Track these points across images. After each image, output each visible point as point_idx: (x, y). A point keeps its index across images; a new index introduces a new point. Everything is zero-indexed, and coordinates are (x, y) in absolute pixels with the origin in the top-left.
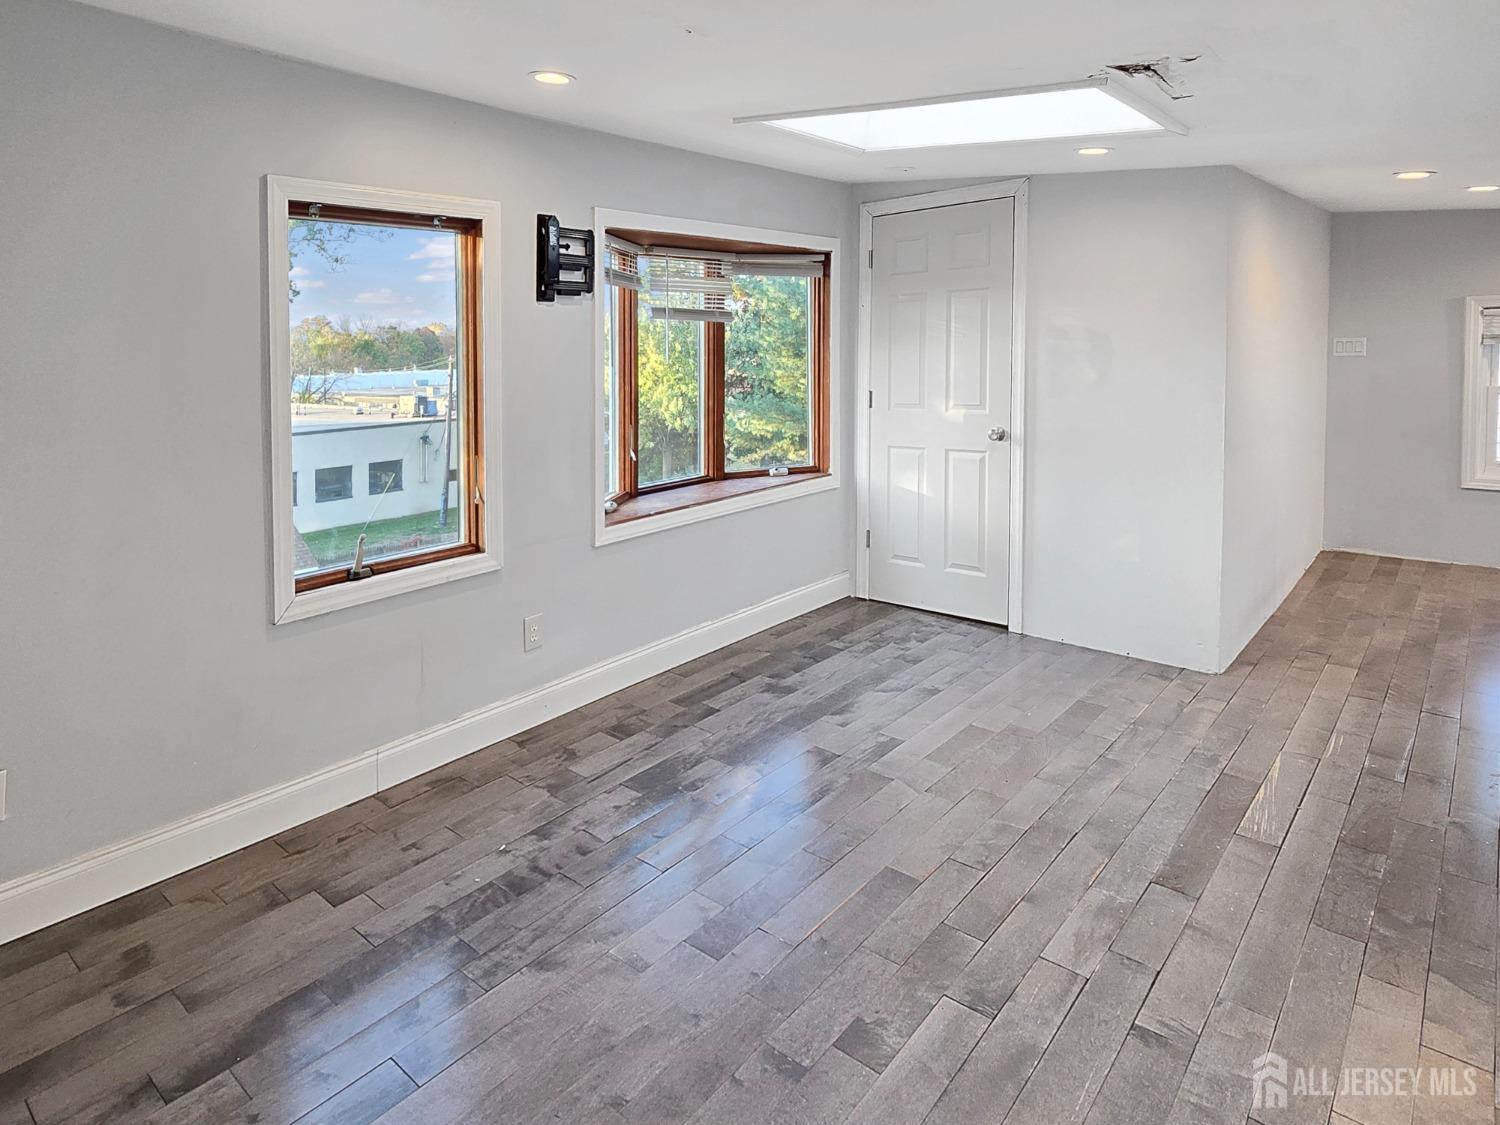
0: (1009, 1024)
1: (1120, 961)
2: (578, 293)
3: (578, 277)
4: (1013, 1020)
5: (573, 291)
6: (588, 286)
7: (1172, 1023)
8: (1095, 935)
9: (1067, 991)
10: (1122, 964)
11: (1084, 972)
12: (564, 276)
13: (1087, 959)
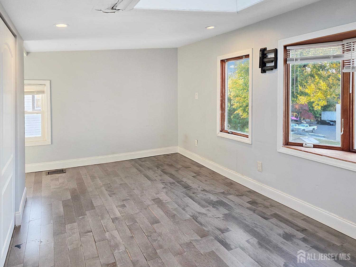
0: (109, 219)
1: (104, 239)
2: (272, 69)
3: (273, 64)
4: (109, 220)
5: (271, 69)
6: (276, 67)
7: (86, 236)
8: (113, 240)
9: (106, 229)
10: (103, 239)
11: (107, 233)
12: (268, 65)
13: (109, 235)
